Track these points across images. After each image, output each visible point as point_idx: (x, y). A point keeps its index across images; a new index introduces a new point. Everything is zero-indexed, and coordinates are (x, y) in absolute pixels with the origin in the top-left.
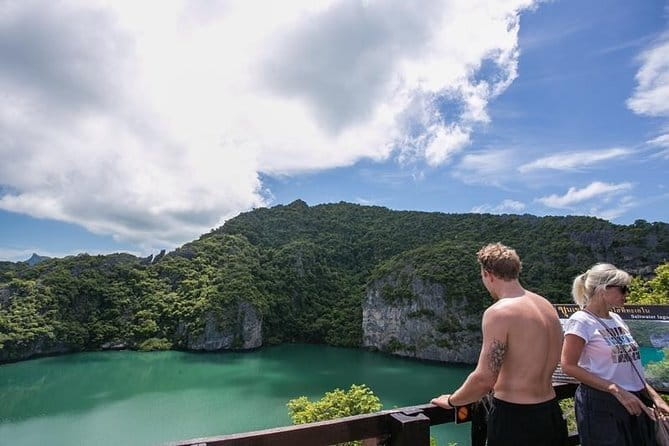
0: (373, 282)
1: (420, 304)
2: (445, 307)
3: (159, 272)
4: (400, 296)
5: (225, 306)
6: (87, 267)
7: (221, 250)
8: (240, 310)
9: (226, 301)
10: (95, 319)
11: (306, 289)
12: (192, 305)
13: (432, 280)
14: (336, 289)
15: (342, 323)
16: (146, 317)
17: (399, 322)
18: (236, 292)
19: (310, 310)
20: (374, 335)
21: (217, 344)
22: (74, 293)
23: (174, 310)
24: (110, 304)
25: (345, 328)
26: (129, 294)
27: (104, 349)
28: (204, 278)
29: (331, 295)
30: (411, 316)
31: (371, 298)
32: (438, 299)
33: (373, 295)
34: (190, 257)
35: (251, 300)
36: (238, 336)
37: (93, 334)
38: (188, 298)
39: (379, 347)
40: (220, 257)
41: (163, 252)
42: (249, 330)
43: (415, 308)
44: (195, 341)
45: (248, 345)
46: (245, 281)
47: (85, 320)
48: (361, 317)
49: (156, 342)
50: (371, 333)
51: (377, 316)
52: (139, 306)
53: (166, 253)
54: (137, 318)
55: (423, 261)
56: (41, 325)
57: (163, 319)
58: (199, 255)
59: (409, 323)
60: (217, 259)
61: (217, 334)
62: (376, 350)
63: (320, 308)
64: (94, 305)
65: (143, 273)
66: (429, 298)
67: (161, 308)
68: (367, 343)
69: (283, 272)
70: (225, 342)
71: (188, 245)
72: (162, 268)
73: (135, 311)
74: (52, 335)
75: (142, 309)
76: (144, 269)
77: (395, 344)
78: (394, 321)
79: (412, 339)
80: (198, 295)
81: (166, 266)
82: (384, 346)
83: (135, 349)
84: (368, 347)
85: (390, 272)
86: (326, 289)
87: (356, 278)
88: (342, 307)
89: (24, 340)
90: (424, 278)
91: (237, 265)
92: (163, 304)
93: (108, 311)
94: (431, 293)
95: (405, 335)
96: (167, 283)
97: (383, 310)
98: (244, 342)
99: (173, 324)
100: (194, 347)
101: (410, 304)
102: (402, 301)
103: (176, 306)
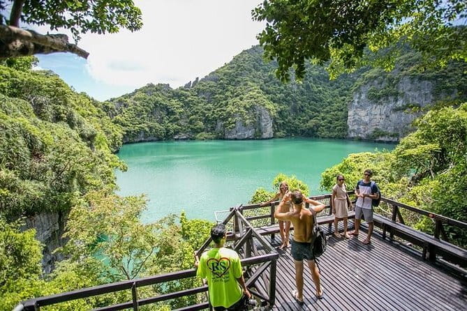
0: (359, 87)
1: (407, 100)
2: (432, 101)
3: (198, 92)
4: (386, 95)
5: (247, 109)
6: (154, 91)
7: (237, 75)
8: (258, 112)
9: (248, 106)
10: (167, 122)
11: (299, 100)
12: (223, 111)
13: (421, 79)
14: (321, 100)
15: (330, 122)
16: (196, 120)
17: (384, 117)
18: (253, 100)
19: (304, 114)
20: (358, 129)
21: (245, 135)
22: (152, 106)
23: (212, 115)
24: (173, 113)
25: (332, 126)
26: (182, 107)
27: (176, 139)
28: (228, 94)
29: (318, 104)
30: (396, 110)
31: (356, 100)
32: (426, 94)
33: (359, 98)
34: (216, 80)
35: (264, 105)
36: (257, 130)
37: (168, 131)
38: (220, 107)
39: (363, 136)
40: (236, 80)
41: (197, 78)
42: (265, 125)
43: (400, 103)
44: (230, 133)
45: (265, 135)
46: (258, 92)
47: (161, 122)
48: (346, 117)
49: (205, 134)
50: (356, 127)
51: (363, 113)
52: (190, 113)
53: (200, 79)
54: (191, 121)
55: (411, 65)
56: (140, 124)
57: (207, 120)
58: (222, 79)
59: (394, 116)
60: (234, 81)
61: (244, 128)
62: (360, 140)
63: (311, 113)
64: (164, 113)
65: (188, 93)
66: (416, 94)
67: (204, 114)
68: (352, 135)
69: (282, 88)
70: (250, 133)
71: (213, 73)
72: (199, 89)
73: (188, 117)
74: (147, 129)
75: (192, 115)
76: (188, 91)
77: (378, 133)
78: (378, 117)
79: (396, 129)
80: (226, 105)
81: (201, 88)
82: (368, 136)
83: (193, 139)
84: (353, 138)
85: (376, 78)
86: (314, 100)
87: (336, 92)
88: (327, 112)
89: (134, 131)
90: (412, 78)
91: (249, 83)
92: (205, 112)
93: (172, 117)
94: (419, 89)
95: (389, 125)
96: (204, 98)
97: (369, 108)
98: (262, 133)
99: (213, 123)
100: (229, 137)
101: (396, 100)
102: (387, 99)
103: (213, 112)
